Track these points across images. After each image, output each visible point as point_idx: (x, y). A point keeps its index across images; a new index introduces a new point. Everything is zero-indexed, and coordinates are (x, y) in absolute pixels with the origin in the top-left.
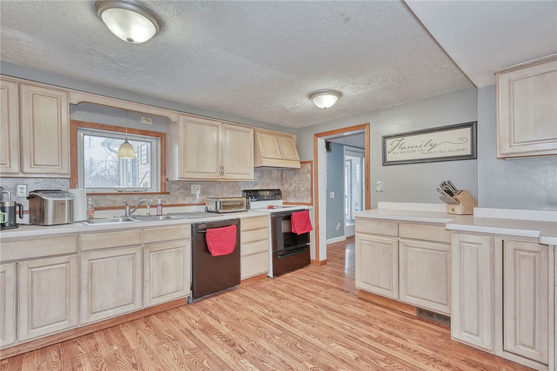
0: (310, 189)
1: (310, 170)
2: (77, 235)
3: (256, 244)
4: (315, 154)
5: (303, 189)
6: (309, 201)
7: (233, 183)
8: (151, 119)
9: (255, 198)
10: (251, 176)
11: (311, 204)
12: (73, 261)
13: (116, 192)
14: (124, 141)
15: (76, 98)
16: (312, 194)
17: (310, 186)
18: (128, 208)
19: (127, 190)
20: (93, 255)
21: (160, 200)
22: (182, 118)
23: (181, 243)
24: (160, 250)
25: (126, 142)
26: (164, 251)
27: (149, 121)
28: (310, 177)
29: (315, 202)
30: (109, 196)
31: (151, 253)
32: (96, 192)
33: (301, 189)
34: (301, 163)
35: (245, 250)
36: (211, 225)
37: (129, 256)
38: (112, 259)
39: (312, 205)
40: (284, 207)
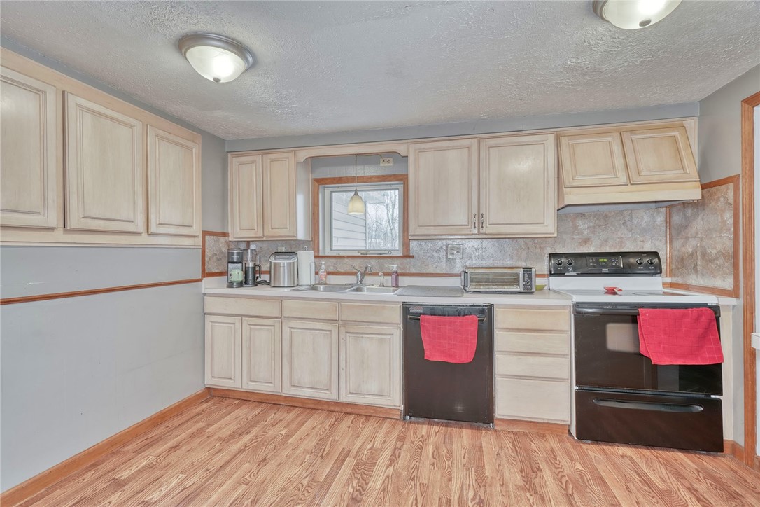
0: (731, 252)
1: (731, 200)
2: (280, 300)
3: (532, 360)
4: (744, 157)
5: (714, 252)
6: (728, 284)
7: (527, 240)
8: (391, 159)
9: (574, 270)
10: (549, 226)
11: (735, 293)
12: (278, 326)
13: (359, 254)
14: (353, 194)
15: (303, 155)
16: (736, 265)
17: (729, 244)
18: (359, 274)
19: (371, 252)
20: (294, 323)
21: (395, 266)
22: (412, 148)
23: (386, 329)
24: (359, 333)
25: (356, 194)
26: (364, 335)
27: (388, 162)
28: (731, 221)
29: (746, 287)
30: (346, 260)
31: (348, 334)
32: (341, 254)
33: (708, 251)
34: (703, 187)
35: (502, 364)
36: (434, 311)
37: (325, 332)
38: (309, 331)
39: (737, 296)
40: (665, 293)
